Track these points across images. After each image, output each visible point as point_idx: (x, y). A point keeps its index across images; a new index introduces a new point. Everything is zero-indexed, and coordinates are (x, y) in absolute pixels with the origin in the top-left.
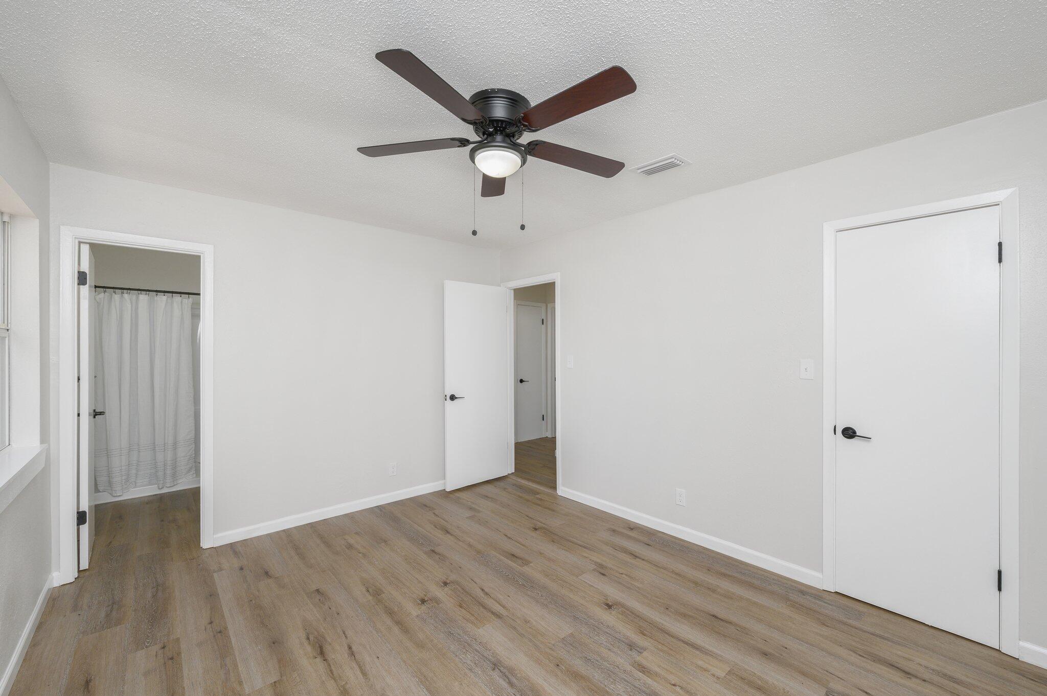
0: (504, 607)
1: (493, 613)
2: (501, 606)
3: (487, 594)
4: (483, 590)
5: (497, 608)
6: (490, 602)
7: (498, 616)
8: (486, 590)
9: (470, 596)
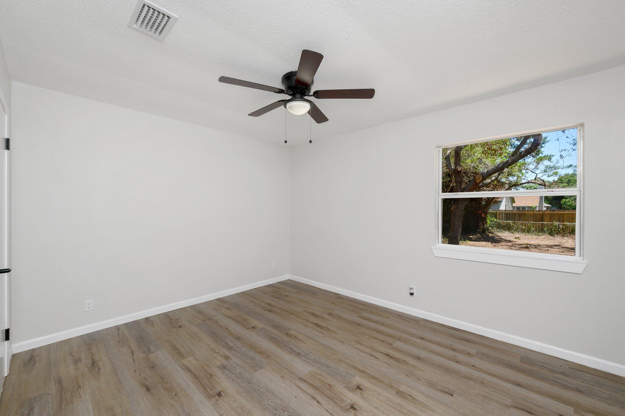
0: (299, 387)
1: (305, 381)
2: (301, 388)
3: (314, 398)
4: (318, 402)
5: (303, 386)
6: (310, 390)
7: (301, 379)
8: (315, 403)
9: (325, 395)
